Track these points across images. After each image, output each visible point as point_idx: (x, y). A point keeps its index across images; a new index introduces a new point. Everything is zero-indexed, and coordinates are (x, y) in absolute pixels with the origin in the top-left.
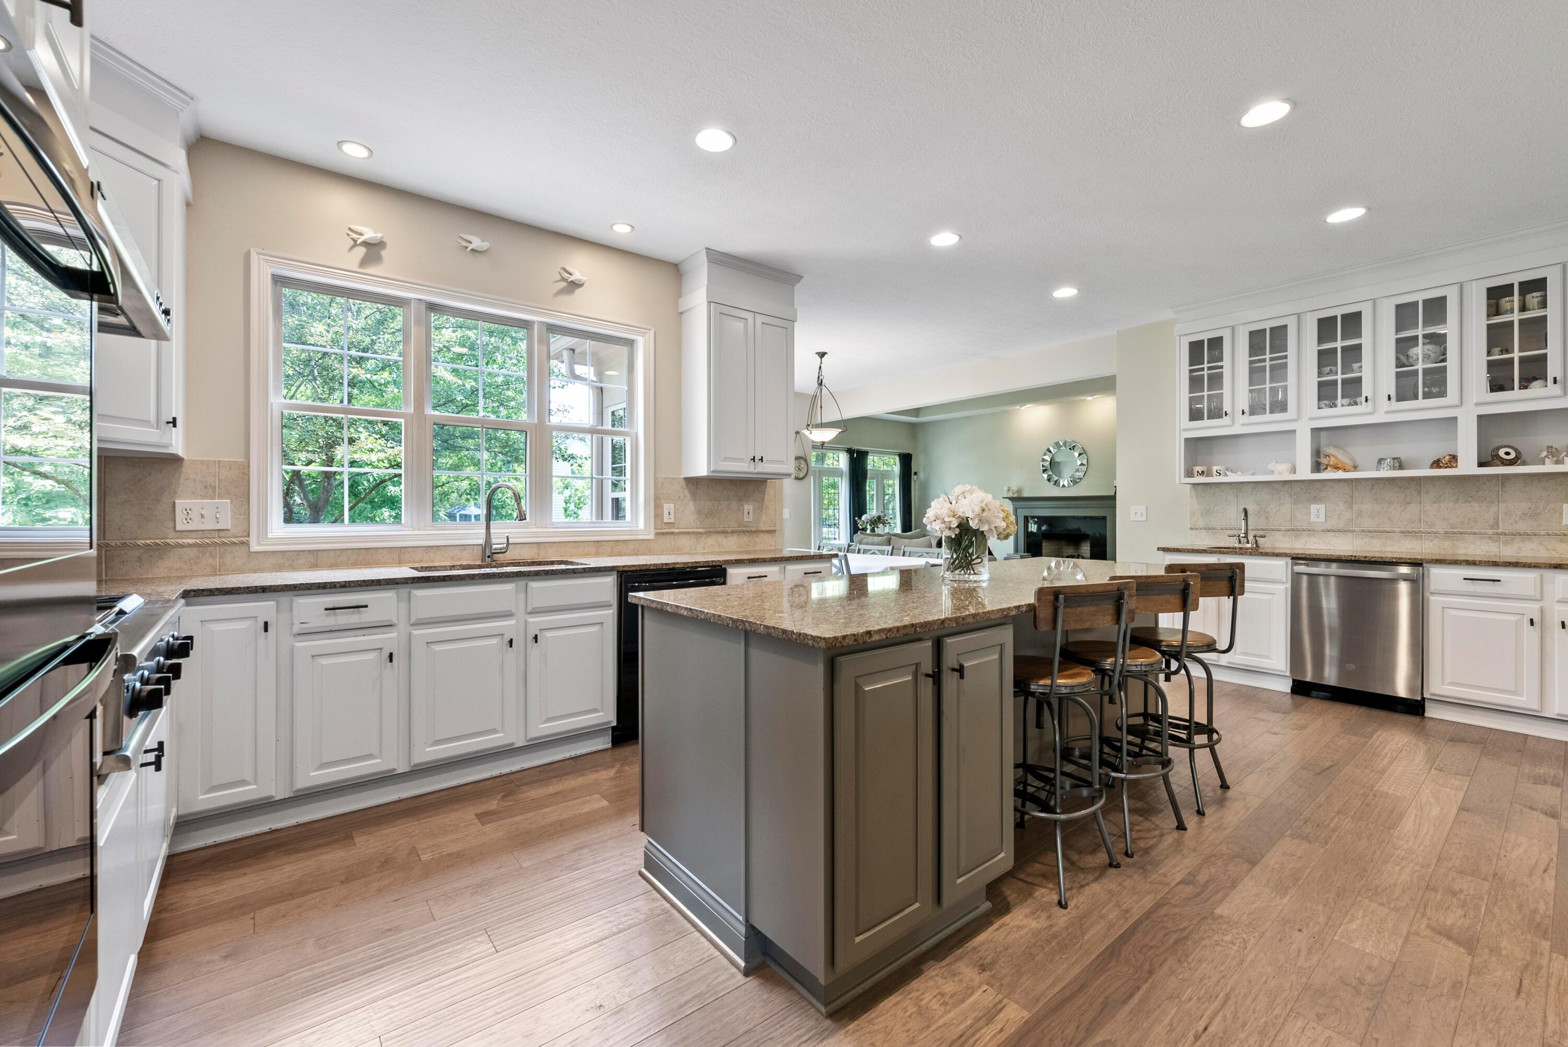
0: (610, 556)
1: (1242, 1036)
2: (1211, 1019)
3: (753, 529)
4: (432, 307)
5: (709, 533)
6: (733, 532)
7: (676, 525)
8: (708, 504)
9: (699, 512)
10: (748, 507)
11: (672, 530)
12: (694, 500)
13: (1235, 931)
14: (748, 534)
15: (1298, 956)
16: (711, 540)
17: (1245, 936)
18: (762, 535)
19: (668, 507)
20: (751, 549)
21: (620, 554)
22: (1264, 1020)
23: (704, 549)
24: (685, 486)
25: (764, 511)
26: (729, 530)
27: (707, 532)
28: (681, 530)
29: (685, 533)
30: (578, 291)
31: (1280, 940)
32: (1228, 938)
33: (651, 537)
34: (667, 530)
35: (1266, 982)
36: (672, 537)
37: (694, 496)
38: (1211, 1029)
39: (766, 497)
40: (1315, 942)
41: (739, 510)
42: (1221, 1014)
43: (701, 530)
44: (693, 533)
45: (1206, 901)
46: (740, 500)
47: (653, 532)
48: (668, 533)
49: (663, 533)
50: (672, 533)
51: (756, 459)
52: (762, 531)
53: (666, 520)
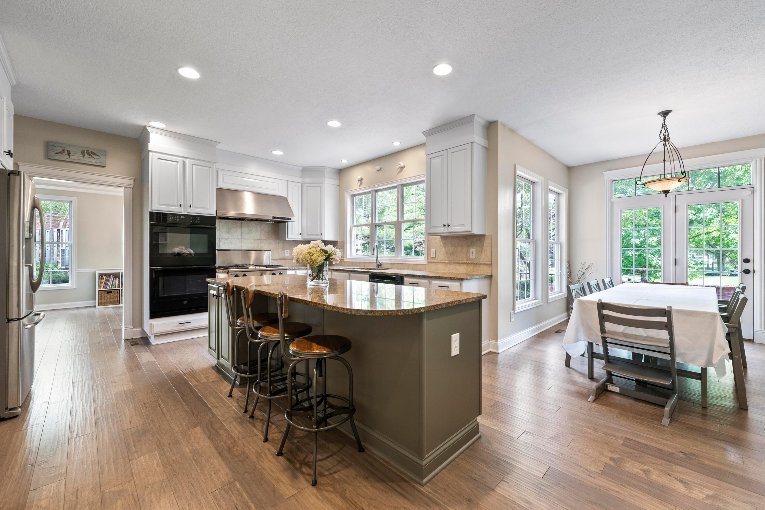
0: (412, 270)
1: (151, 411)
2: (161, 409)
3: (475, 262)
4: (377, 191)
5: (450, 263)
6: (463, 263)
7: (436, 259)
8: (451, 249)
9: (447, 253)
10: (473, 250)
11: (434, 261)
12: (445, 247)
13: (186, 427)
14: (473, 265)
15: (160, 436)
16: (452, 267)
17: (181, 428)
18: (482, 266)
19: (433, 250)
20: (475, 273)
21: (415, 270)
22: (150, 417)
23: (449, 271)
24: (441, 241)
25: (483, 253)
26: (461, 262)
27: (449, 263)
28: (438, 261)
29: (440, 262)
30: (404, 169)
31: (171, 436)
32: (184, 424)
33: (426, 263)
34: (432, 261)
35: (160, 423)
36: (435, 264)
37: (445, 245)
38: (159, 408)
39: (485, 244)
40: (160, 445)
41: (468, 252)
42: (161, 411)
43: (447, 262)
44: (443, 263)
45: (206, 426)
46: (468, 246)
47: (427, 261)
48: (432, 262)
49: (430, 262)
50: (434, 262)
51: (447, 225)
52: (481, 264)
53: (432, 256)
